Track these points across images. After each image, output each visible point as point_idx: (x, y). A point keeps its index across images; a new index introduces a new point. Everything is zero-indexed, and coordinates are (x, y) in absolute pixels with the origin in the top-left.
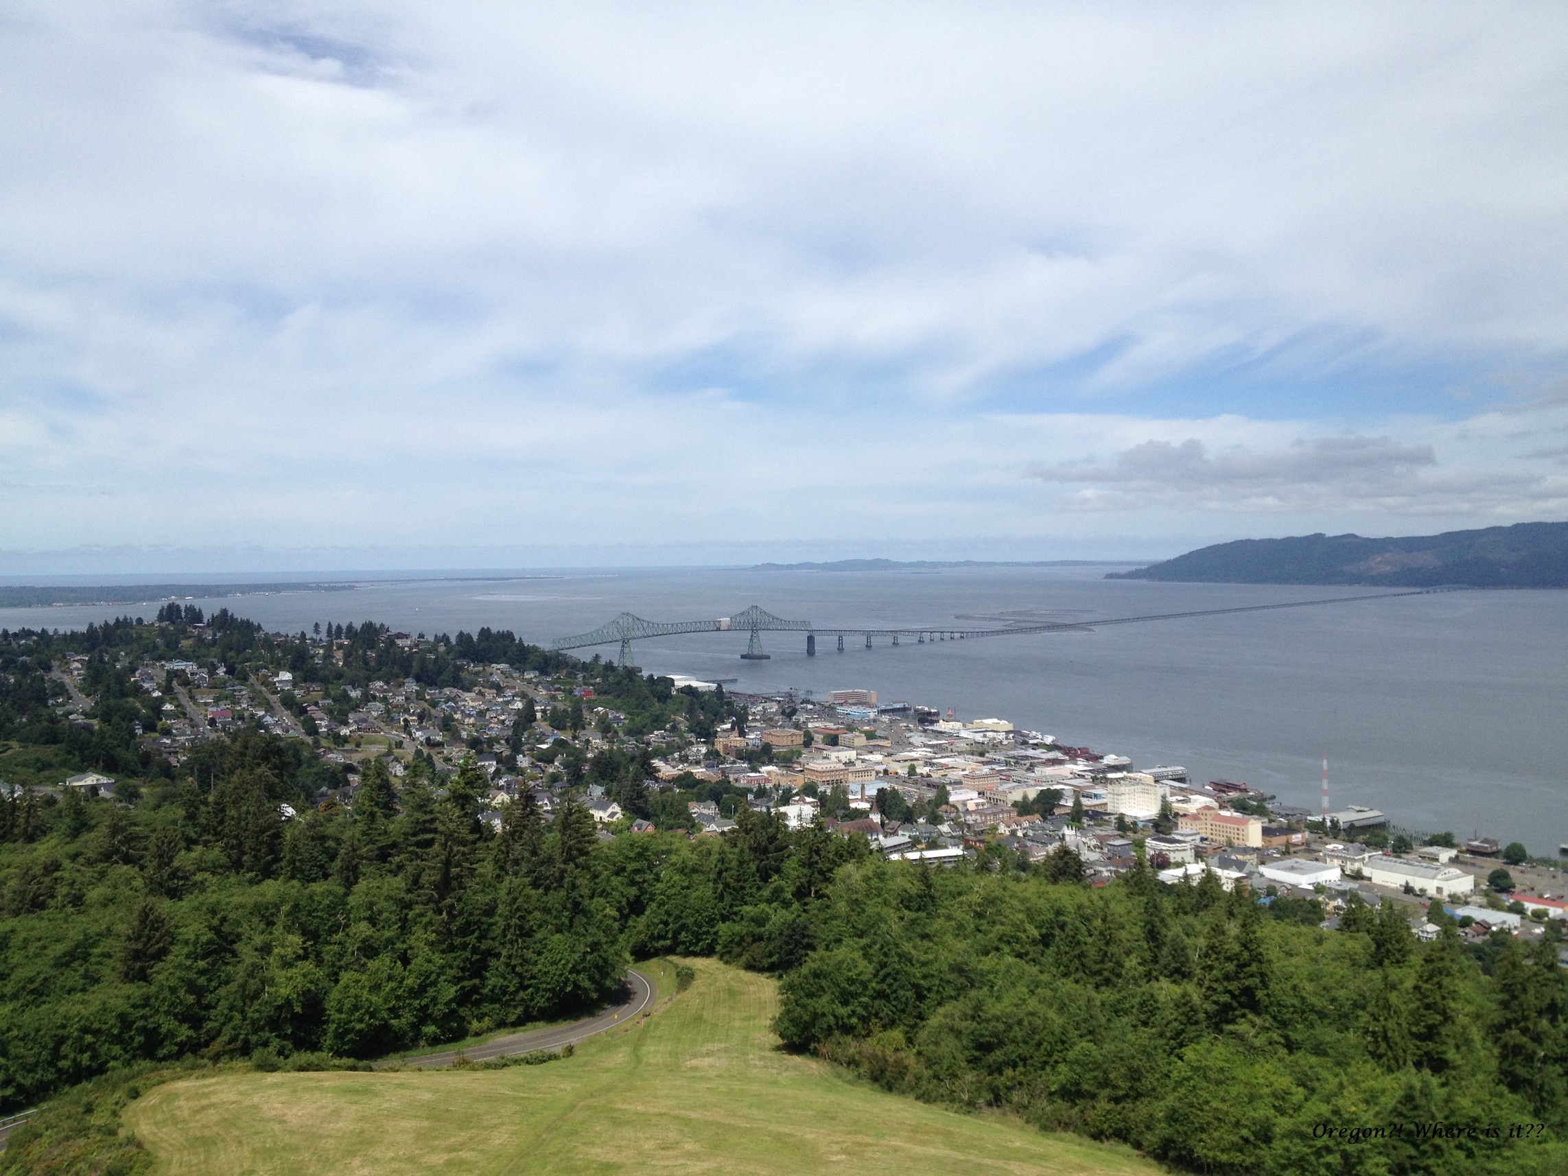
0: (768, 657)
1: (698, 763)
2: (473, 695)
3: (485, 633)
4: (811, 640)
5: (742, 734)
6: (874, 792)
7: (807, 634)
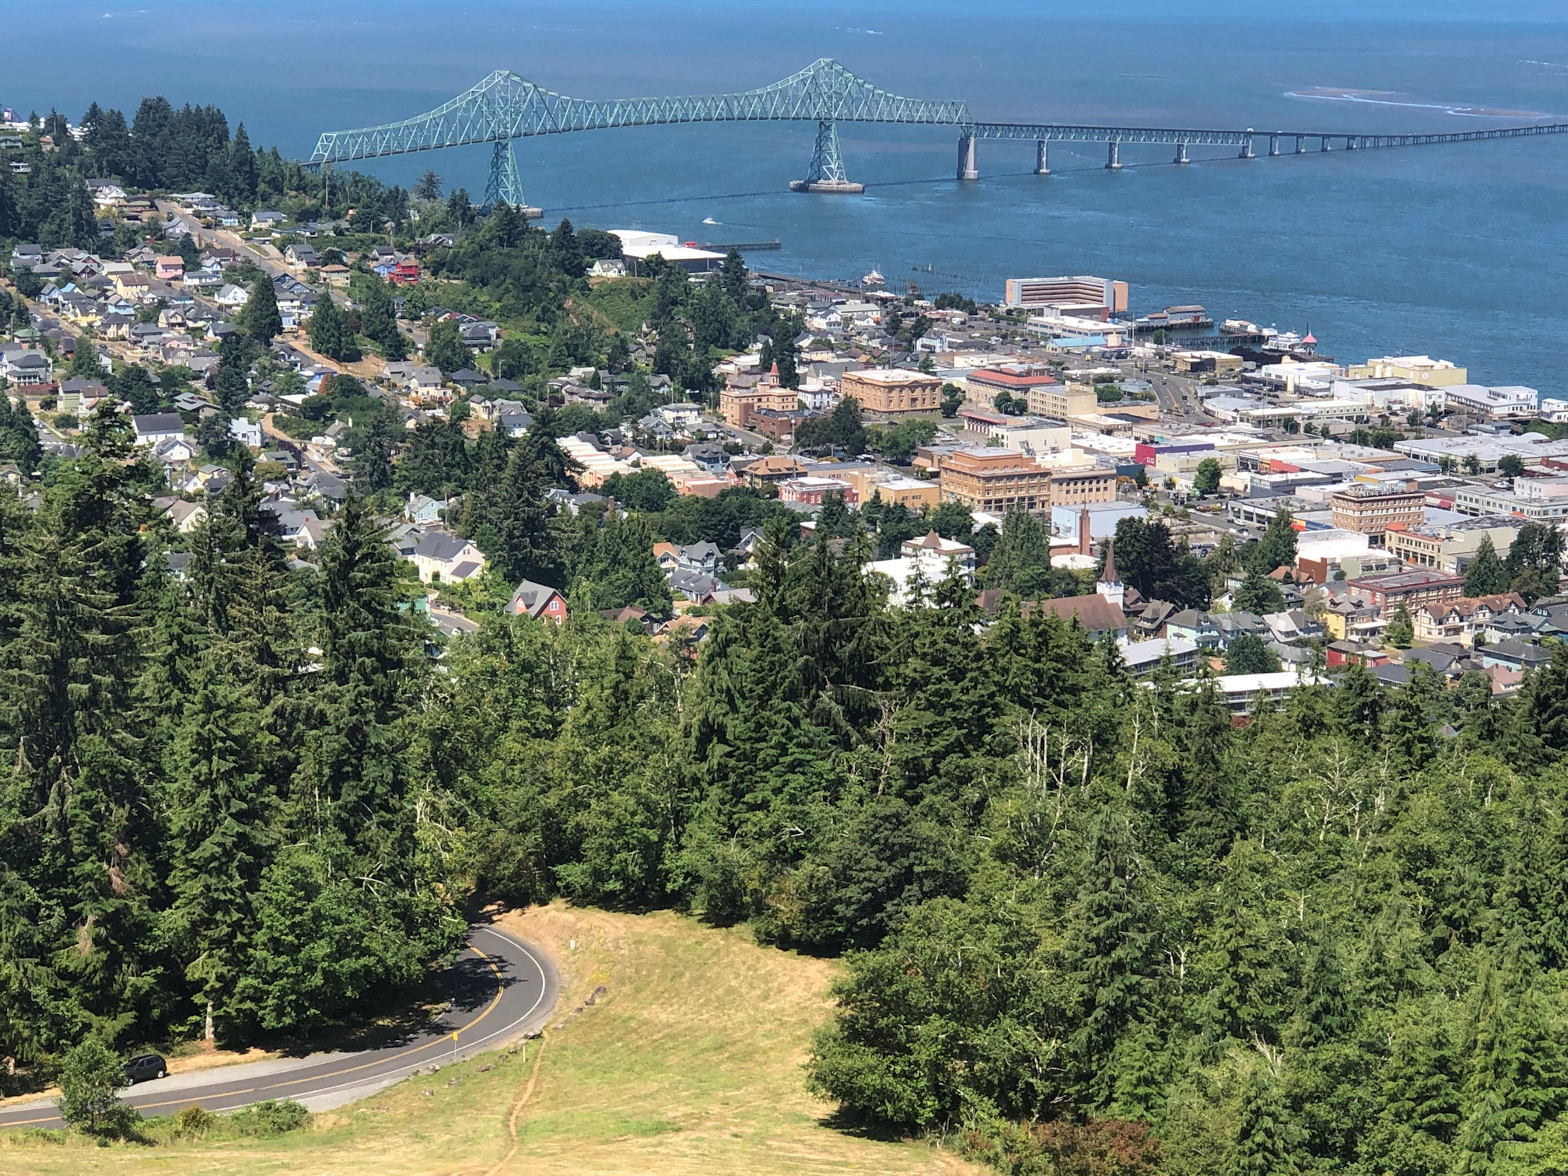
1: (677, 448)
2: (126, 267)
3: (154, 112)
5: (790, 379)
6: (1111, 533)
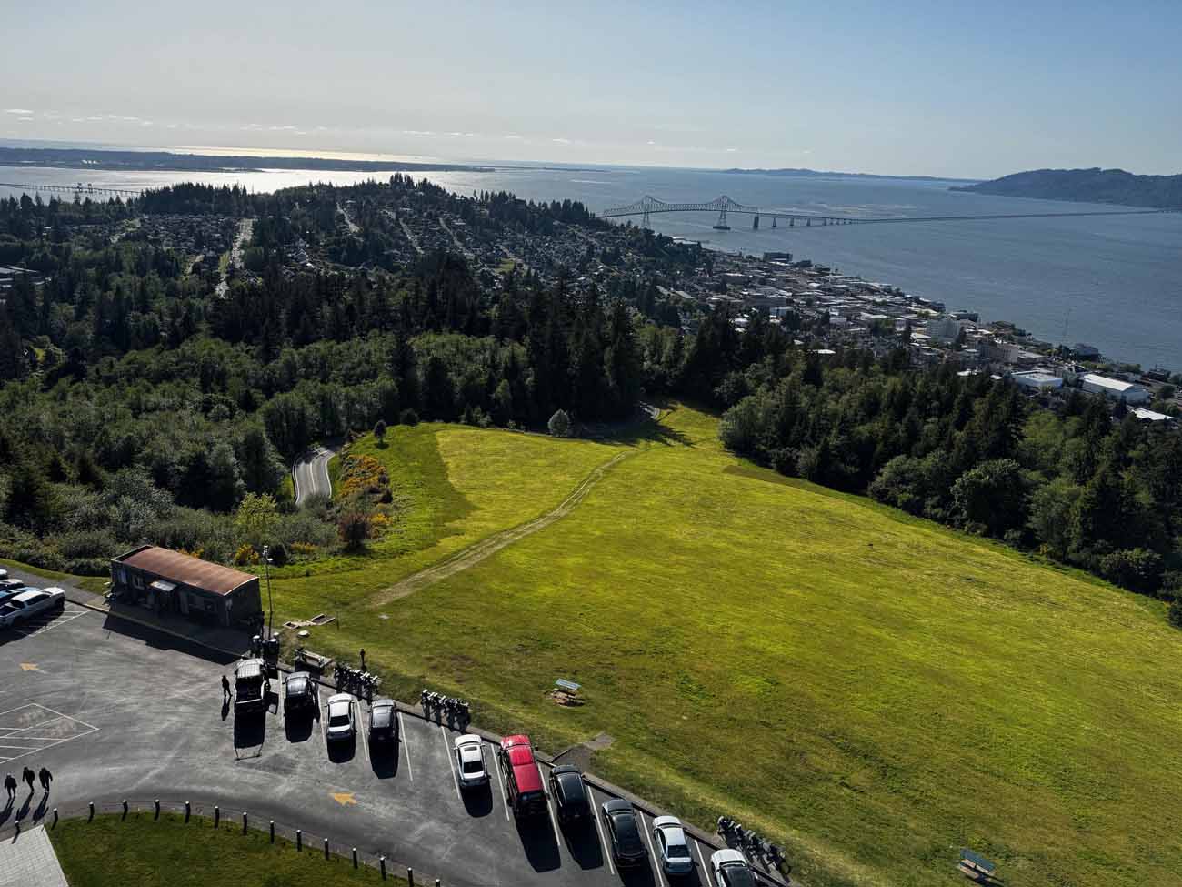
0: (729, 229)
3: (567, 203)
4: (757, 219)
6: (785, 315)
7: (754, 215)
